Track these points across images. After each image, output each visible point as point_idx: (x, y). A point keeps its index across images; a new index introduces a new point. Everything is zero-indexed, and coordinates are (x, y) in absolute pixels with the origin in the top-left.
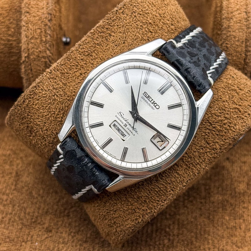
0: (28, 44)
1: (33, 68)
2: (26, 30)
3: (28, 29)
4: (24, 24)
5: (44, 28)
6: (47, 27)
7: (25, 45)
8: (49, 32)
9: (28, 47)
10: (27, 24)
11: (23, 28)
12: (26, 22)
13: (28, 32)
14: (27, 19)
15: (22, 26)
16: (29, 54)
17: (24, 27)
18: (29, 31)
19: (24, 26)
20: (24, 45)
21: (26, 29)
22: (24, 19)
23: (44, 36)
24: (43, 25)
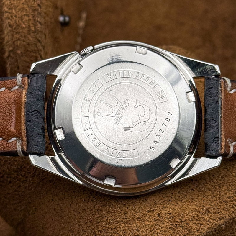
0: (12, 35)
1: (20, 65)
2: (9, 17)
3: (12, 16)
4: (7, 9)
5: (32, 15)
6: (36, 12)
7: (9, 36)
8: (39, 19)
9: (12, 39)
10: (10, 9)
11: (5, 14)
12: (9, 7)
13: (11, 20)
14: (10, 2)
15: (4, 12)
16: (14, 48)
17: (7, 14)
18: (13, 19)
19: (6, 12)
20: (7, 36)
21: (10, 15)
22: (6, 3)
23: (33, 24)
24: (31, 11)
